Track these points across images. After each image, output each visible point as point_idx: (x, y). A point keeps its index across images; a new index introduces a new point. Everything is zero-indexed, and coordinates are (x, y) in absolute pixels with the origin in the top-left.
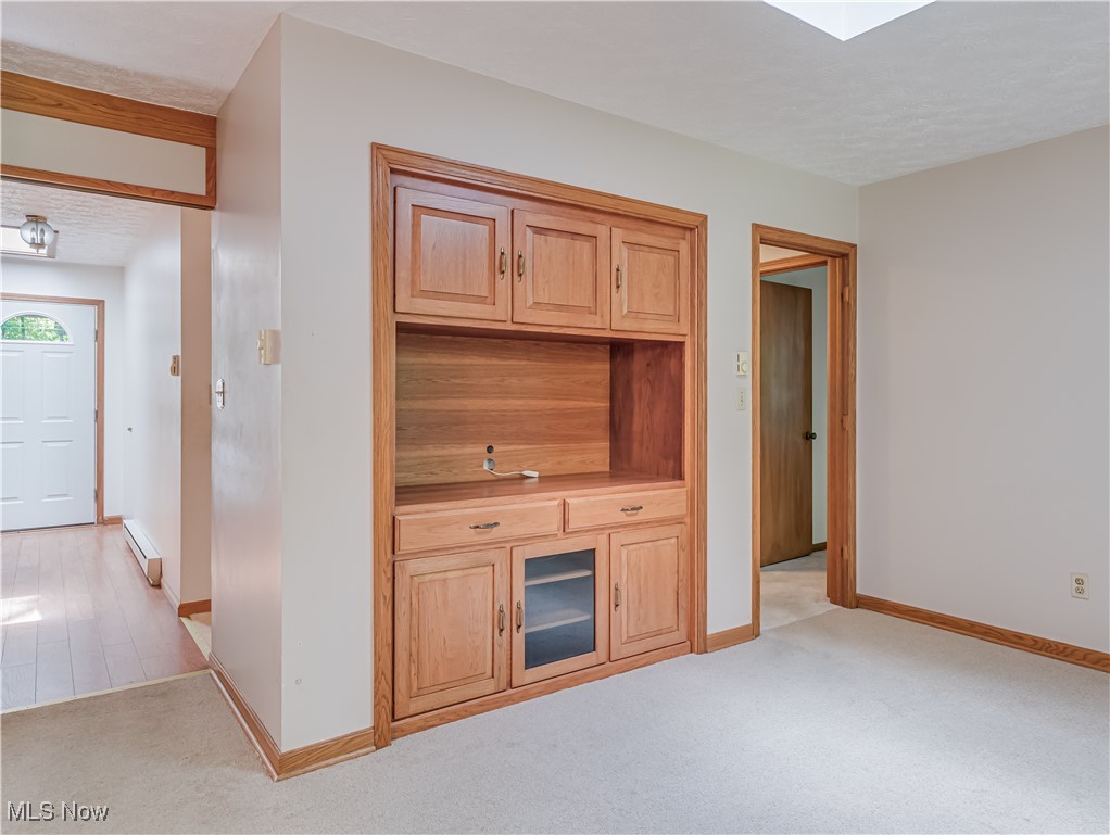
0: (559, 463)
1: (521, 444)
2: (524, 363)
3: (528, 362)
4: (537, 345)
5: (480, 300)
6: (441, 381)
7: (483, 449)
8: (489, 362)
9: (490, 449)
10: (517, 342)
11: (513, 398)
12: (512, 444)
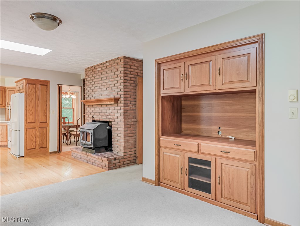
0: (246, 136)
1: (230, 127)
2: (232, 101)
3: (233, 101)
4: (237, 95)
5: (177, 88)
6: (205, 108)
7: (217, 128)
8: (219, 102)
9: (219, 128)
10: (229, 95)
11: (227, 113)
12: (227, 127)
